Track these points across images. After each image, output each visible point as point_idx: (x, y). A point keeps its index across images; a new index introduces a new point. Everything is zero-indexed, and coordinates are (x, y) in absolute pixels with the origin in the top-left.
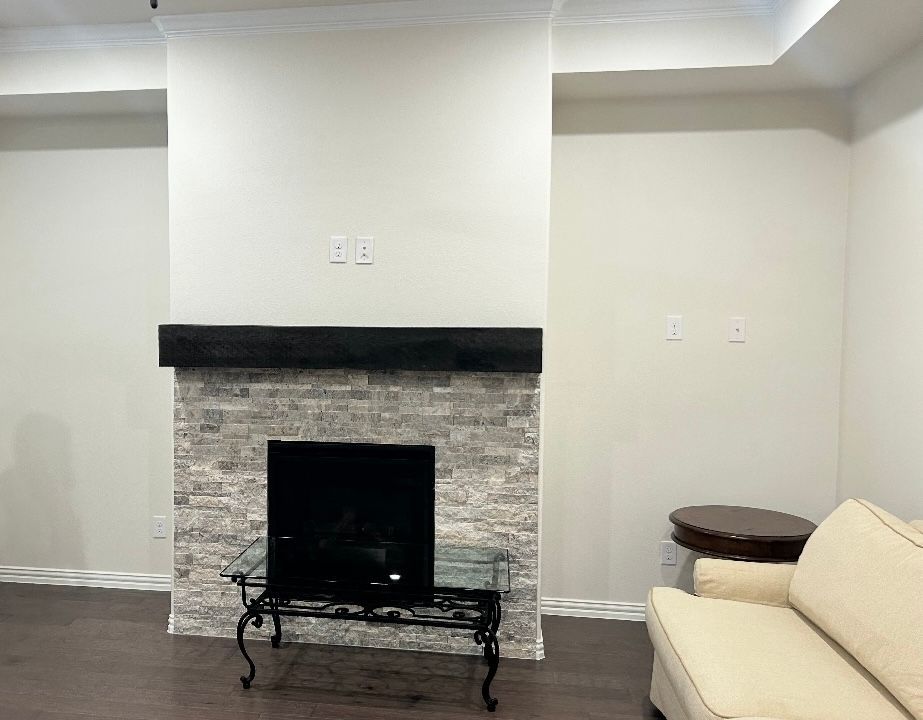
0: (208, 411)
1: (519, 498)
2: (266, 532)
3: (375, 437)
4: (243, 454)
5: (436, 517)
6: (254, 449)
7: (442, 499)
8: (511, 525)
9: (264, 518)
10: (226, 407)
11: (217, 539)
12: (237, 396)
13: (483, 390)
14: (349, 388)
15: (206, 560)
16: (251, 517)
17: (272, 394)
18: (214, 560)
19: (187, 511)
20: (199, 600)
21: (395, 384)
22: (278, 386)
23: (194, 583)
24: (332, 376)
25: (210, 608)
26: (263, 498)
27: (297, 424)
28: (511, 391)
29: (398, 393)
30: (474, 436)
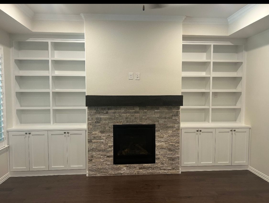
0: (97, 118)
1: (175, 136)
2: (113, 148)
3: (141, 123)
4: (107, 129)
5: (156, 142)
6: (110, 127)
7: (157, 137)
8: (173, 142)
9: (112, 144)
10: (102, 117)
11: (99, 151)
12: (105, 113)
13: (167, 110)
14: (134, 111)
15: (97, 156)
16: (109, 144)
17: (115, 113)
18: (99, 156)
19: (92, 144)
20: (95, 167)
21: (145, 109)
22: (116, 111)
23: (94, 163)
24: (130, 108)
25: (98, 169)
26: (112, 139)
27: (121, 120)
28: (173, 110)
29: (146, 111)
30: (165, 122)
